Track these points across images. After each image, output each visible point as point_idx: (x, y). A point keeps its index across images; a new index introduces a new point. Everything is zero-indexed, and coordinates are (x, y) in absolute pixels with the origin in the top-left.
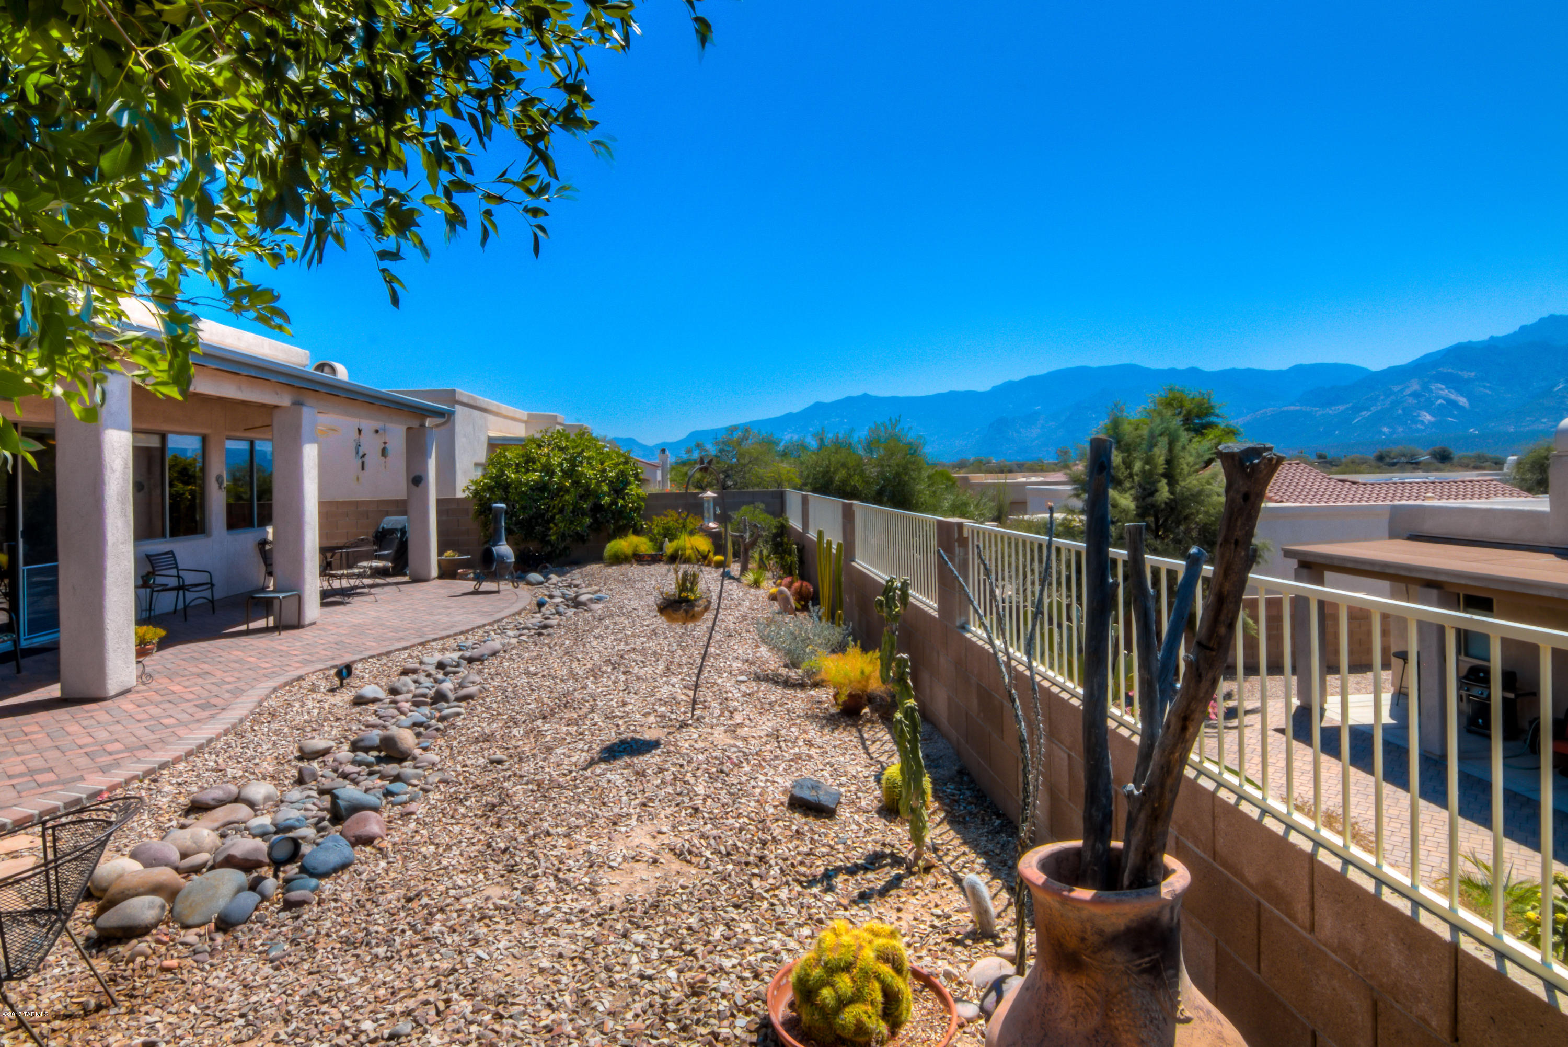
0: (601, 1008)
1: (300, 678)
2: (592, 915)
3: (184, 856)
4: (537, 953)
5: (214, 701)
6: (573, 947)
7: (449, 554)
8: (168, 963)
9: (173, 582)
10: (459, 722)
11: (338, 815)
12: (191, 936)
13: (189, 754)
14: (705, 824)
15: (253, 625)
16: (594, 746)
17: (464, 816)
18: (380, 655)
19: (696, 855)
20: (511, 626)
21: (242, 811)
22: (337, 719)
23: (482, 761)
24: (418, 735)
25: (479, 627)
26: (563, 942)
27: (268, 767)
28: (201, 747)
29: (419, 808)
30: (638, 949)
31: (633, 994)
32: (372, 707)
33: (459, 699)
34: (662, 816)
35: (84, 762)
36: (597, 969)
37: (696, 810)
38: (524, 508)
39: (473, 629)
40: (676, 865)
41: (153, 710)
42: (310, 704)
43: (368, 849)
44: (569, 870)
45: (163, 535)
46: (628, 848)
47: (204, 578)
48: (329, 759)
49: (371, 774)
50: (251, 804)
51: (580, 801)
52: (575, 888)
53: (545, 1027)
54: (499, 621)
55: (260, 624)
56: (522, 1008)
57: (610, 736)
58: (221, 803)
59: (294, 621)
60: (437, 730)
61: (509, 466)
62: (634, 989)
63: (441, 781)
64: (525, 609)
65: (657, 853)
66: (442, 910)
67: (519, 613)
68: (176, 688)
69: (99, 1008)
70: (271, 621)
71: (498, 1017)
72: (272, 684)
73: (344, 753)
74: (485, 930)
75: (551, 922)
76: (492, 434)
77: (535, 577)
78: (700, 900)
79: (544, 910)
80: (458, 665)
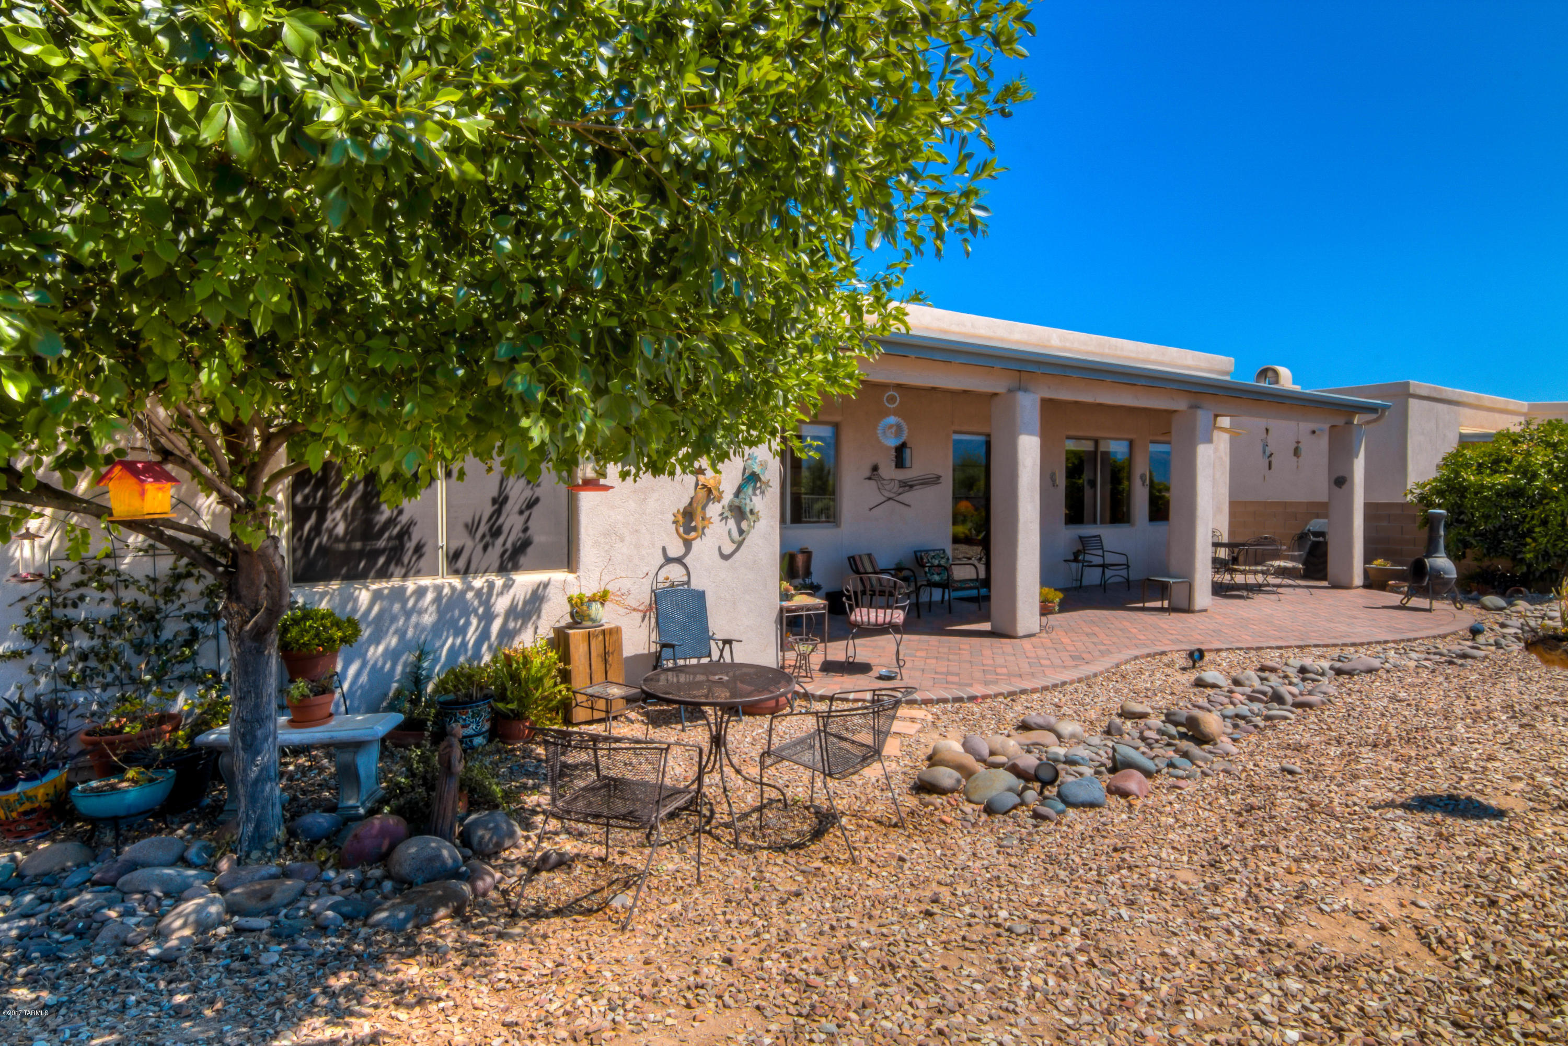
0: (1189, 1015)
1: (1163, 653)
2: (1259, 940)
3: (992, 753)
4: (1175, 940)
5: (1085, 656)
6: (1213, 954)
7: (1379, 563)
8: (945, 818)
9: (1097, 560)
10: (1282, 725)
11: (1118, 765)
12: (968, 808)
13: (1045, 688)
14: (1496, 923)
15: (1147, 605)
16: (1408, 789)
17: (1221, 807)
18: (1249, 649)
19: (1449, 948)
20: (1423, 648)
21: (1050, 738)
22: (1172, 694)
23: (1275, 766)
24: (1236, 726)
25: (1378, 643)
26: (1207, 945)
27: (1092, 714)
28: (1055, 686)
29: (1189, 787)
30: (1279, 993)
31: (1235, 1025)
32: (1209, 691)
33: (1297, 705)
34: (1434, 889)
35: (978, 675)
36: (1216, 983)
37: (1493, 903)
38: (1486, 517)
39: (1369, 643)
40: (1413, 945)
41: (1041, 653)
42: (1158, 675)
43: (1122, 801)
44: (1270, 891)
45: (1095, 522)
46: (1356, 900)
47: (1122, 560)
48: (1142, 722)
49: (1169, 745)
50: (1059, 736)
51: (1343, 836)
52: (1263, 908)
53: (1121, 994)
54: (1409, 640)
55: (1158, 604)
56: (1116, 970)
57: (1442, 786)
58: (1041, 727)
59: (1186, 606)
60: (1256, 726)
61: (1467, 466)
62: (1238, 1022)
63: (1224, 771)
64: (1455, 633)
65: (1393, 923)
66: (1130, 868)
67: (1444, 637)
68: (1066, 640)
69: (895, 825)
70: (1166, 604)
71: (1091, 964)
72: (1137, 652)
73: (1156, 722)
74: (1148, 900)
75: (1210, 924)
76: (1465, 430)
77: (1492, 600)
78: (1407, 992)
79: (1217, 911)
80: (1323, 674)
